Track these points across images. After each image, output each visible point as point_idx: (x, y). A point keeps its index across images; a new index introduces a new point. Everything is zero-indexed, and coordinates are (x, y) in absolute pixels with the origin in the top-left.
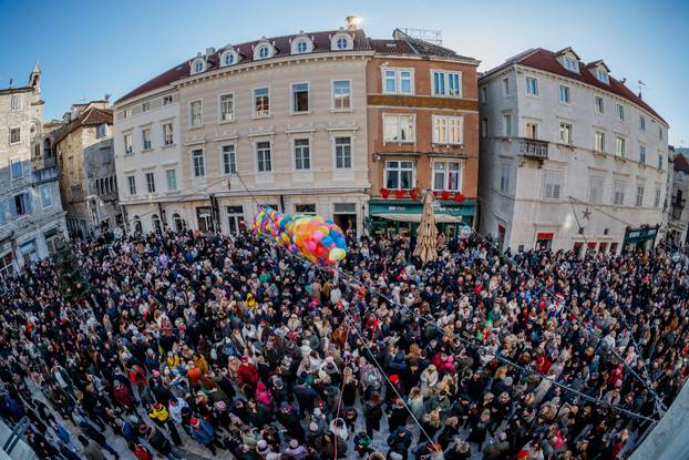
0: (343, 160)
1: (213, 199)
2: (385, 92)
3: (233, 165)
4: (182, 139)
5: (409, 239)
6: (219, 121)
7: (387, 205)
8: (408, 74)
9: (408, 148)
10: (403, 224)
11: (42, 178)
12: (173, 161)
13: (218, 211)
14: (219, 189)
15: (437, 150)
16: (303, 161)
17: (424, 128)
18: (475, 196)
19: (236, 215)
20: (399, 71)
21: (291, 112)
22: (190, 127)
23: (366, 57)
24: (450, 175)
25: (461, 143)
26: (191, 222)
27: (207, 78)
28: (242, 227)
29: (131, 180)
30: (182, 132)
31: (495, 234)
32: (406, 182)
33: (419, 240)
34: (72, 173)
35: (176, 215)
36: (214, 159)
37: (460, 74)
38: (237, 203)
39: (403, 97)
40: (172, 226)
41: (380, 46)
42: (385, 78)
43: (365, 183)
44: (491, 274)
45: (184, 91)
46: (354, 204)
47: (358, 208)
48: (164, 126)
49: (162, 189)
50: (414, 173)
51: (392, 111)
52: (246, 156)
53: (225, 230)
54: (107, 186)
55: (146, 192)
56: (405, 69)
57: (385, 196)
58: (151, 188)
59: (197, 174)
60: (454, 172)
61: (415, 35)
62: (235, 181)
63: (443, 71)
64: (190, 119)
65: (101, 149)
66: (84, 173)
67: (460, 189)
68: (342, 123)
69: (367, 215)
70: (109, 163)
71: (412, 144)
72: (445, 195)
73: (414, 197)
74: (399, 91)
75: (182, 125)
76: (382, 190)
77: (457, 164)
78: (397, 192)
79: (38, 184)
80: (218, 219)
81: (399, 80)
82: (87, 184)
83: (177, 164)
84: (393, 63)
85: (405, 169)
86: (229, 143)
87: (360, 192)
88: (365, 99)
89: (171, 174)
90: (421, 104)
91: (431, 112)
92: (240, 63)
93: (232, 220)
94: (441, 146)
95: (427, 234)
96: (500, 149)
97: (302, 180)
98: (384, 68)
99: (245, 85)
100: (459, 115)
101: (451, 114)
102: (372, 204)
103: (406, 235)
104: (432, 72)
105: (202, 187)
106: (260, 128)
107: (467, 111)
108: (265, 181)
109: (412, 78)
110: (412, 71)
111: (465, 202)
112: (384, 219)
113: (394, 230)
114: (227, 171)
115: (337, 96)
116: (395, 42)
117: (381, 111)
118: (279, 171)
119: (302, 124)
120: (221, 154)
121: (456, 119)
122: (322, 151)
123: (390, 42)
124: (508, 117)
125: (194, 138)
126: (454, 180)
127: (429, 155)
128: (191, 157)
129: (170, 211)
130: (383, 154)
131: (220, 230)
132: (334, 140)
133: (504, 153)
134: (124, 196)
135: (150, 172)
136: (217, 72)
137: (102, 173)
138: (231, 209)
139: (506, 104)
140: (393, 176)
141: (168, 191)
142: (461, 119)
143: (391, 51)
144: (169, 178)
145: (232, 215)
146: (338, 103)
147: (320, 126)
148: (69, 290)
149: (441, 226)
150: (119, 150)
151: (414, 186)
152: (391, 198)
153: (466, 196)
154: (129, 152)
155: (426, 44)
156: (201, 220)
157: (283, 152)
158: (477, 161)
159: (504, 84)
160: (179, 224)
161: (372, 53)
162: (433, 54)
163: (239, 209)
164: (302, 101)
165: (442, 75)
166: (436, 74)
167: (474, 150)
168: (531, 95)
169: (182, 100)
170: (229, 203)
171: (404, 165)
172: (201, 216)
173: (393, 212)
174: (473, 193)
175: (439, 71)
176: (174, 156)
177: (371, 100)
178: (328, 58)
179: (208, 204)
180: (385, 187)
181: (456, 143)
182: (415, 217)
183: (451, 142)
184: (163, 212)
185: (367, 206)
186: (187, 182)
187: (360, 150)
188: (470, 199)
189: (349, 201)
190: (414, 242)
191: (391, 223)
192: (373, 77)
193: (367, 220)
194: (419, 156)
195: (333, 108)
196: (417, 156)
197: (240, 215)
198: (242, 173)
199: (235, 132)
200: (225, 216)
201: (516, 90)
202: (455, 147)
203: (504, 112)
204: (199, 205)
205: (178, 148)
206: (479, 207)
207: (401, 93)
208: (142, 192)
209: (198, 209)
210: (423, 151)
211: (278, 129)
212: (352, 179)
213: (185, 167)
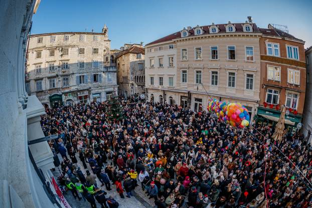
0: (249, 86)
1: (189, 93)
2: (268, 54)
3: (200, 81)
4: (178, 65)
5: (271, 129)
6: (195, 59)
7: (266, 111)
8: (277, 46)
9: (277, 84)
10: (271, 121)
11: (109, 70)
13: (190, 99)
14: (192, 89)
15: (289, 87)
16: (232, 83)
17: (284, 75)
18: (302, 113)
19: (198, 103)
20: (273, 44)
21: (228, 59)
22: (181, 60)
23: (259, 36)
24: (293, 100)
25: (299, 84)
26: (177, 102)
27: (189, 39)
28: (200, 109)
29: (152, 79)
30: (178, 62)
31: (306, 135)
32: (275, 101)
33: (276, 130)
34: (124, 71)
35: (171, 97)
36: (192, 76)
37: (298, 47)
38: (200, 97)
39: (275, 58)
40: (168, 102)
41: (264, 31)
42: (268, 47)
43: (257, 98)
45: (178, 44)
46: (251, 108)
47: (253, 109)
48: (169, 58)
49: (166, 85)
50: (279, 97)
51: (271, 64)
52: (207, 77)
53: (192, 108)
54: (140, 79)
55: (158, 85)
56: (276, 44)
57: (265, 106)
58: (161, 83)
59: (183, 81)
60: (295, 99)
61: (277, 27)
62: (200, 87)
64: (181, 57)
65: (139, 64)
66: (130, 72)
67: (296, 109)
68: (250, 67)
69: (256, 114)
70: (142, 70)
71: (279, 82)
72: (290, 110)
73: (277, 108)
74: (273, 54)
75: (178, 59)
76: (264, 103)
77: (296, 95)
78: (270, 105)
79: (106, 72)
80: (190, 102)
81: (273, 50)
82: (130, 77)
83: (174, 75)
84: (270, 40)
85: (275, 94)
86: (199, 70)
87: (255, 102)
88: (259, 57)
89: (171, 79)
90: (282, 62)
91: (287, 67)
92: (203, 34)
93: (196, 105)
94: (291, 85)
95: (280, 126)
97: (231, 92)
98: (267, 42)
99: (207, 44)
100: (298, 69)
101: (295, 68)
102: (259, 109)
103: (270, 127)
104: (287, 46)
105: (185, 87)
106: (214, 65)
107: (302, 68)
108: (214, 89)
109: (278, 48)
110: (278, 45)
111: (298, 115)
112: (263, 117)
113: (266, 123)
114: (197, 82)
115: (248, 56)
116: (269, 30)
117: (266, 63)
118: (221, 86)
119: (232, 65)
120: (195, 74)
121: (297, 71)
122: (241, 79)
123: (267, 30)
125: (183, 65)
126: (294, 103)
127: (286, 89)
128: (181, 73)
129: (168, 95)
130: (267, 85)
131: (190, 108)
132: (246, 75)
134: (148, 84)
135: (161, 77)
136: (194, 37)
137: (138, 74)
138: (197, 99)
140: (270, 96)
141: (168, 86)
142: (299, 72)
143: (268, 34)
144: (170, 81)
145: (196, 102)
146: (248, 58)
147: (240, 68)
148: (112, 115)
149: (286, 125)
150: (147, 65)
151: (278, 103)
152: (268, 107)
153: (299, 112)
154: (152, 67)
155: (283, 32)
156: (182, 102)
157: (223, 77)
158: (304, 94)
160: (172, 101)
161: (261, 34)
162: (286, 37)
163: (200, 100)
164: (232, 54)
165: (291, 48)
167: (303, 89)
169: (178, 48)
170: (196, 96)
171: (275, 92)
172: (182, 100)
173: (267, 114)
174: (301, 111)
175: (290, 46)
176: (174, 72)
177: (262, 58)
179: (187, 95)
180: (266, 101)
181: (297, 84)
182: (276, 119)
183: (295, 83)
184: (165, 95)
185: (257, 110)
186: (178, 84)
187: (257, 82)
188: (300, 114)
189: (250, 105)
190: (273, 131)
191: (265, 120)
192: (263, 48)
193: (256, 116)
194: (282, 87)
195: (246, 60)
196: (281, 88)
197: (200, 103)
198: (204, 84)
199: (202, 65)
200: (193, 102)
202: (297, 86)
204: (182, 95)
205: (176, 69)
206: (302, 119)
207: (275, 56)
208: (156, 84)
209: (181, 97)
210: (283, 86)
211: (221, 66)
212: (253, 95)
213: (178, 77)
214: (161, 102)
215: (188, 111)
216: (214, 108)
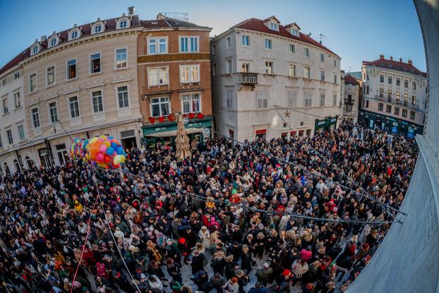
0: (123, 102)
1: (47, 142)
2: (149, 53)
3: (56, 116)
4: (26, 102)
5: (171, 148)
6: (47, 86)
7: (154, 128)
8: (164, 40)
9: (165, 88)
10: (167, 139)
12: (21, 119)
13: (50, 149)
14: (49, 135)
15: (183, 88)
16: (99, 107)
17: (174, 74)
18: (211, 113)
19: (62, 151)
20: (158, 39)
21: (90, 74)
22: (30, 93)
23: (138, 31)
24: (193, 102)
25: (199, 80)
26: (36, 163)
27: (40, 56)
28: (67, 158)
30: (25, 97)
31: (228, 135)
32: (165, 112)
33: (178, 147)
35: (27, 157)
36: (45, 113)
37: (198, 37)
38: (61, 142)
39: (160, 55)
41: (147, 24)
42: (149, 44)
43: (138, 115)
44: (229, 161)
45: (26, 68)
46: (133, 131)
47: (136, 132)
48: (15, 95)
49: (17, 140)
50: (170, 104)
51: (153, 65)
52: (64, 108)
53: (57, 163)
55: (8, 144)
56: (162, 38)
57: (152, 122)
58: (11, 141)
59: (36, 126)
60: (196, 100)
61: (171, 16)
62: (58, 127)
64: (29, 88)
67: (201, 111)
68: (121, 77)
69: (142, 136)
71: (167, 86)
72: (191, 116)
73: (171, 120)
74: (158, 52)
75: (25, 92)
76: (150, 118)
77: (197, 95)
78: (159, 118)
80: (52, 155)
81: (158, 45)
83: (23, 120)
84: (154, 34)
85: (164, 103)
86: (53, 101)
87: (136, 121)
88: (136, 60)
89: (20, 128)
90: (172, 60)
91: (179, 64)
92: (60, 43)
93: (60, 154)
94: (186, 84)
95: (182, 141)
96: (225, 82)
97: (99, 119)
98: (149, 38)
99: (60, 60)
100: (197, 63)
101: (192, 63)
102: (144, 128)
103: (169, 145)
104: (180, 38)
105: (38, 135)
106: (71, 87)
107: (202, 61)
108: (77, 124)
109: (166, 43)
110: (167, 38)
111: (205, 118)
112: (153, 137)
113: (161, 143)
114: (53, 121)
115: (118, 63)
116: (156, 21)
117: (146, 66)
118: (84, 115)
119: (96, 81)
120: (48, 108)
121: (195, 66)
122: (111, 97)
123: (154, 21)
124: (230, 61)
125: (32, 100)
126: (196, 106)
127: (178, 92)
128: (31, 114)
129: (23, 155)
130: (149, 94)
131: (54, 163)
132: (117, 89)
133: (228, 84)
135: (8, 129)
136: (46, 52)
138: (58, 147)
139: (229, 54)
140: (156, 108)
141: (20, 141)
142: (198, 66)
143: (154, 26)
144: (20, 131)
145: (59, 151)
146: (119, 66)
147: (108, 81)
149: (191, 136)
151: (170, 112)
152: (156, 123)
153: (205, 114)
155: (177, 21)
156: (42, 158)
157: (86, 102)
158: (210, 91)
159: (227, 42)
160: (30, 163)
161: (141, 29)
162: (181, 26)
163: (63, 146)
164: (96, 65)
165: (186, 39)
166: (182, 39)
167: (208, 84)
168: (246, 46)
169: (25, 74)
170: (56, 143)
171: (162, 100)
172: (41, 155)
173: (158, 131)
174: (210, 112)
175: (185, 37)
176: (22, 116)
177: (140, 60)
178: (114, 35)
179: (44, 146)
180: (152, 116)
181: (196, 81)
182: (173, 132)
183: (192, 81)
184: (19, 157)
185: (141, 130)
186: (31, 132)
187: (133, 94)
188: (208, 116)
189: (130, 129)
191: (158, 139)
192: (141, 45)
193: (143, 139)
194: (172, 91)
195: (115, 68)
196: (170, 93)
197: (64, 150)
198: (62, 121)
199: (56, 92)
200: (55, 152)
201: (235, 44)
202: (195, 84)
203: (227, 58)
204: (39, 147)
205: (24, 108)
206: (214, 120)
207: (159, 53)
208: (5, 145)
209: (39, 150)
210: (174, 89)
211: (82, 87)
212: (130, 114)
213: (28, 122)
214: (19, 171)
215: (53, 169)
216: (78, 152)
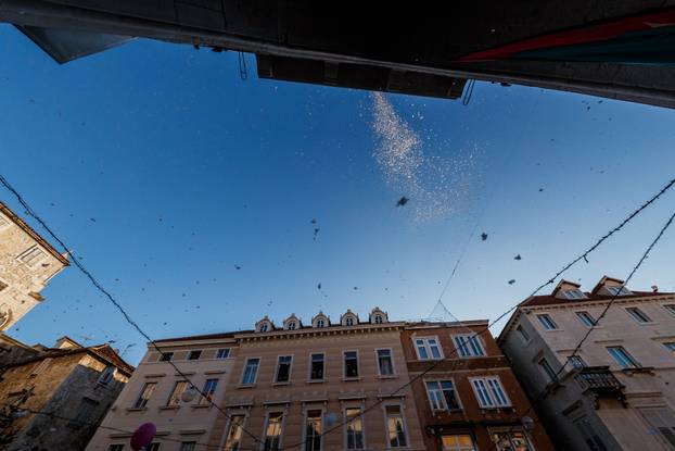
2: (420, 358)
6: (274, 381)
8: (433, 342)
9: (458, 418)
12: (200, 428)
15: (489, 417)
17: (466, 392)
20: (426, 339)
21: (344, 377)
22: (240, 384)
23: (399, 328)
25: (509, 405)
30: (228, 390)
37: (476, 336)
39: (436, 362)
42: (417, 346)
56: (431, 338)
63: (462, 335)
71: (460, 412)
74: (431, 356)
81: (428, 347)
83: (204, 432)
84: (419, 333)
86: (276, 410)
88: (405, 367)
90: (454, 368)
91: (466, 375)
94: (492, 411)
96: (558, 404)
98: (414, 338)
100: (492, 374)
101: (485, 374)
104: (453, 337)
107: (500, 369)
109: (438, 344)
110: (436, 338)
117: (421, 377)
121: (491, 379)
124: (543, 362)
125: (241, 398)
127: (484, 424)
132: (384, 409)
133: (565, 407)
139: (533, 351)
142: (497, 379)
161: (402, 325)
165: (462, 338)
166: (456, 339)
168: (551, 329)
175: (459, 336)
177: (410, 367)
181: (505, 405)
183: (499, 405)
192: (408, 346)
194: (473, 423)
195: (379, 374)
196: (472, 427)
199: (288, 396)
201: (534, 330)
202: (506, 410)
205: (215, 410)
207: (433, 358)
210: (475, 420)
